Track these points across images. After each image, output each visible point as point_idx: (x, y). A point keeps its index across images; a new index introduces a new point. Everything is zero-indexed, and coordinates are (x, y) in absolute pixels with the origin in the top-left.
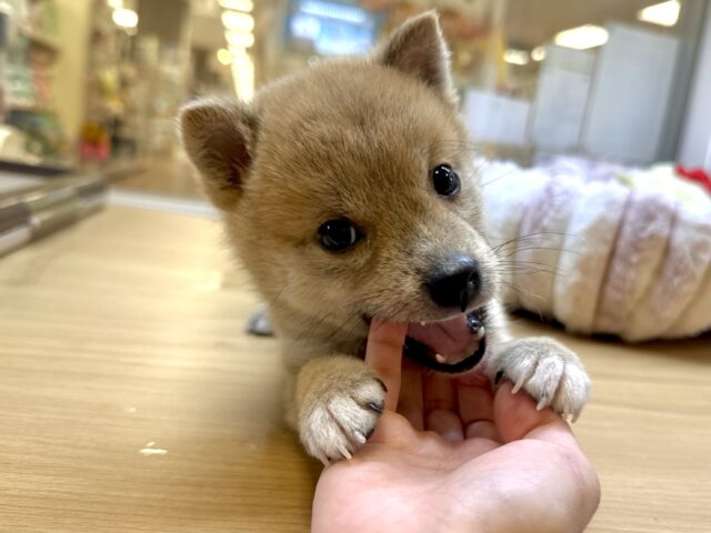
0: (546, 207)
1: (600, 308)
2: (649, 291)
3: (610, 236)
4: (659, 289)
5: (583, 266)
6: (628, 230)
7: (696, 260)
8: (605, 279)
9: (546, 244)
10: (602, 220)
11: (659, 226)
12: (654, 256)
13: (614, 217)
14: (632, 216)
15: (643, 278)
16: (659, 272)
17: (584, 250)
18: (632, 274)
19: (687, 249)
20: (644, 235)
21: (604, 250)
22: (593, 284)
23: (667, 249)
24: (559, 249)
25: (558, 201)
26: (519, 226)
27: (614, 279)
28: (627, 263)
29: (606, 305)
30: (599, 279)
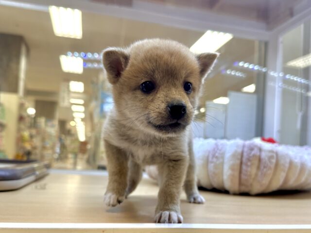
0: (216, 149)
1: (240, 184)
2: (256, 175)
3: (239, 157)
4: (260, 174)
5: (232, 168)
6: (245, 154)
7: (270, 162)
8: (240, 172)
9: (218, 162)
10: (236, 152)
11: (256, 152)
12: (256, 162)
13: (240, 150)
14: (246, 149)
15: (254, 171)
16: (258, 168)
17: (231, 162)
18: (249, 169)
19: (267, 159)
20: (251, 155)
21: (238, 162)
22: (237, 174)
23: (260, 160)
24: (222, 164)
25: (220, 147)
26: (208, 157)
27: (243, 172)
28: (247, 165)
29: (242, 181)
30: (238, 172)
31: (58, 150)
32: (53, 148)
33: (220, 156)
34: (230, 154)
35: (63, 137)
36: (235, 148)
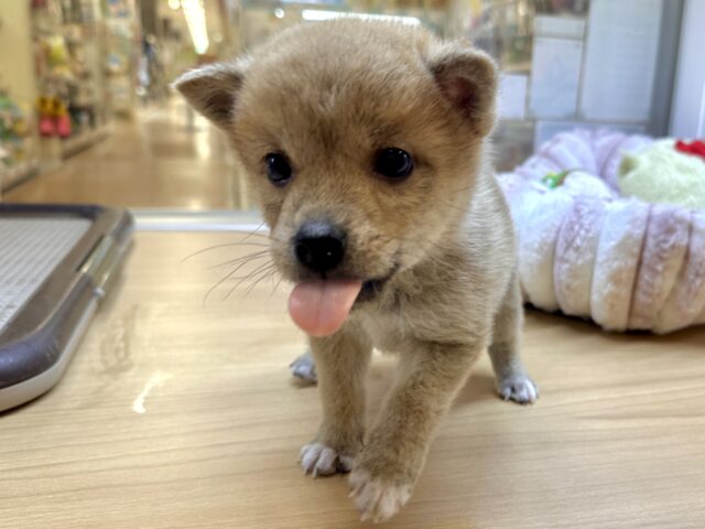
0: (577, 227)
1: (631, 313)
2: (674, 291)
3: (636, 250)
4: (683, 290)
5: (615, 278)
6: (651, 242)
8: (635, 287)
9: (580, 262)
10: (629, 236)
11: (679, 237)
12: (677, 263)
13: (638, 232)
15: (666, 282)
16: (681, 275)
17: (616, 265)
18: (659, 281)
20: (667, 246)
21: (632, 262)
22: (625, 292)
23: (687, 256)
24: (592, 263)
25: (586, 222)
26: (555, 243)
27: (642, 283)
28: (654, 272)
29: (638, 308)
30: (630, 287)
32: (132, 71)
33: (585, 244)
34: (613, 243)
35: (152, 40)
36: (628, 227)
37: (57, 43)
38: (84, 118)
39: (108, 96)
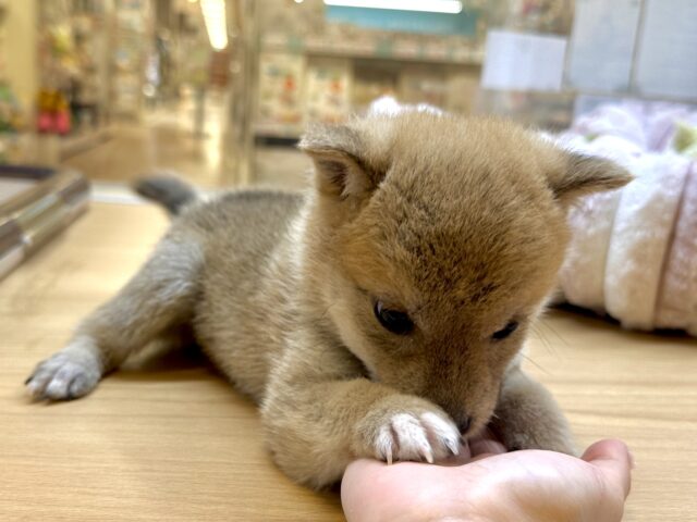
1: (659, 303)
3: (668, 217)
5: (638, 254)
8: (665, 267)
9: (591, 231)
10: (658, 198)
13: (672, 194)
17: (639, 235)
21: (662, 234)
22: (651, 273)
24: (608, 234)
27: (675, 264)
28: (691, 247)
29: (667, 297)
30: (658, 266)
31: (152, 74)
32: (139, 69)
33: (599, 208)
34: (636, 207)
35: (166, 36)
36: (658, 187)
37: (63, 33)
38: (86, 117)
39: (113, 95)
